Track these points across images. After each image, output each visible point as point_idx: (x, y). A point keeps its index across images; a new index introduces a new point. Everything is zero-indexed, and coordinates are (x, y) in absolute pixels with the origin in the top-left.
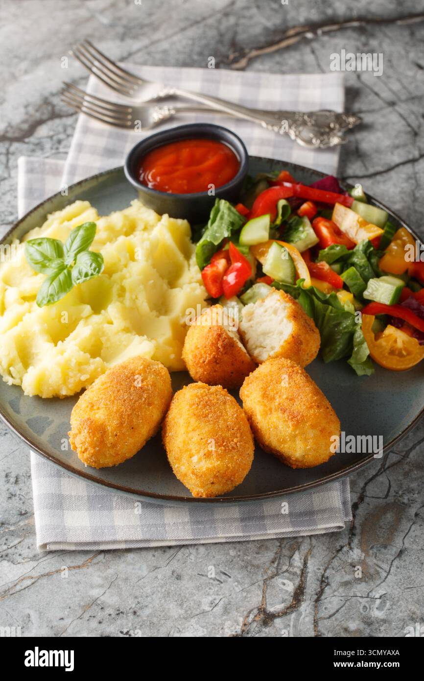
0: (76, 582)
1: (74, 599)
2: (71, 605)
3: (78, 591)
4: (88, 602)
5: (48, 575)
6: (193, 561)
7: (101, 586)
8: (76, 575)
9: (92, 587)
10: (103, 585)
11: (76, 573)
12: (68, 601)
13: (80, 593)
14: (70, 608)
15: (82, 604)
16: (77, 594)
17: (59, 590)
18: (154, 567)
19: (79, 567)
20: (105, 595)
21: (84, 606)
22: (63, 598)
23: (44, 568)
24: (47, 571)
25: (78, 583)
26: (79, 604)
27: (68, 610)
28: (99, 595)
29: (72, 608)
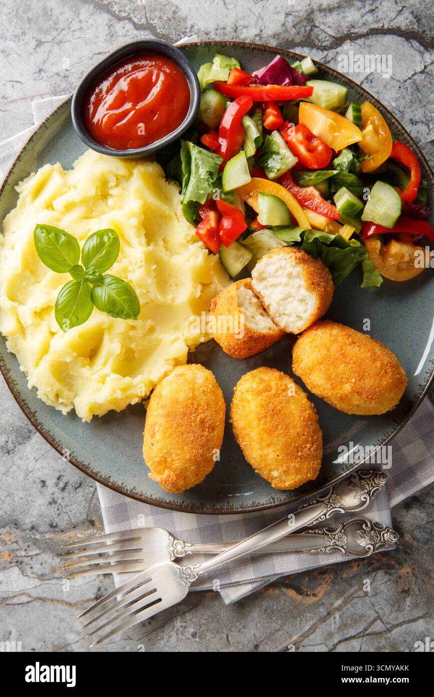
0: (61, 619)
1: (52, 635)
2: (47, 640)
3: (58, 629)
4: (60, 644)
5: (44, 600)
6: (161, 646)
7: (78, 633)
8: (65, 612)
9: (71, 630)
10: (80, 633)
11: (66, 610)
12: (46, 635)
13: (59, 632)
14: (44, 642)
15: (56, 643)
16: (57, 631)
17: (45, 619)
18: (128, 636)
19: (71, 605)
20: (77, 644)
21: (56, 646)
22: (44, 629)
23: (43, 592)
24: (44, 596)
25: (62, 621)
26: (53, 642)
27: (42, 643)
28: (73, 640)
29: (46, 643)
